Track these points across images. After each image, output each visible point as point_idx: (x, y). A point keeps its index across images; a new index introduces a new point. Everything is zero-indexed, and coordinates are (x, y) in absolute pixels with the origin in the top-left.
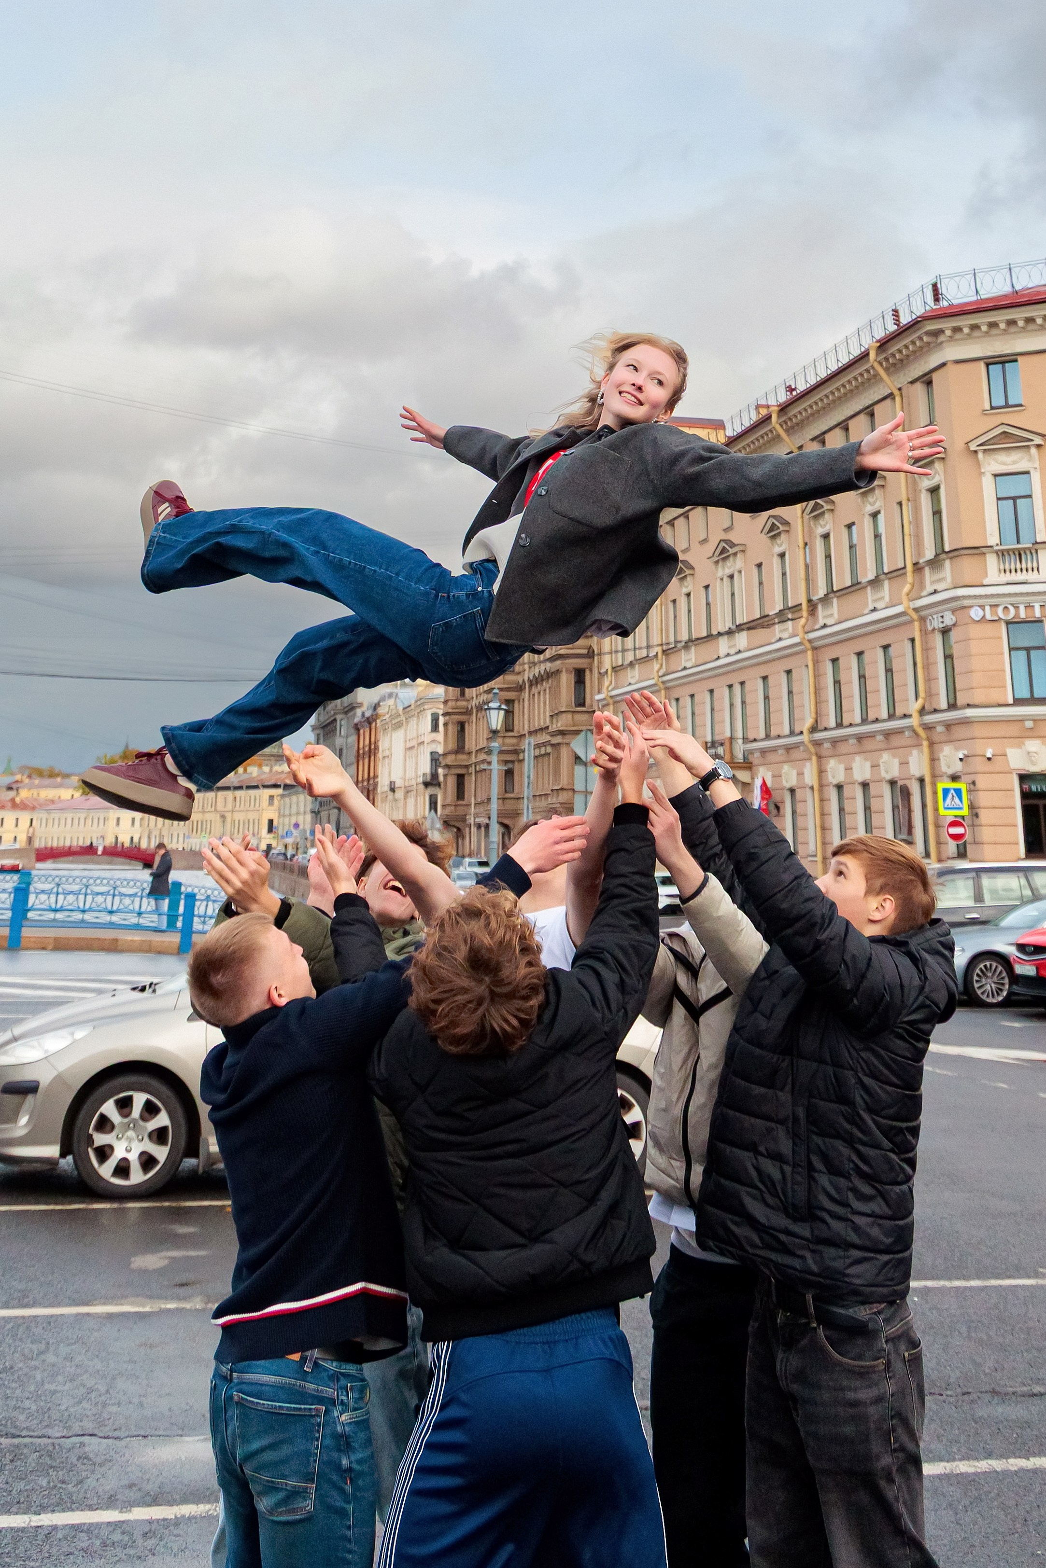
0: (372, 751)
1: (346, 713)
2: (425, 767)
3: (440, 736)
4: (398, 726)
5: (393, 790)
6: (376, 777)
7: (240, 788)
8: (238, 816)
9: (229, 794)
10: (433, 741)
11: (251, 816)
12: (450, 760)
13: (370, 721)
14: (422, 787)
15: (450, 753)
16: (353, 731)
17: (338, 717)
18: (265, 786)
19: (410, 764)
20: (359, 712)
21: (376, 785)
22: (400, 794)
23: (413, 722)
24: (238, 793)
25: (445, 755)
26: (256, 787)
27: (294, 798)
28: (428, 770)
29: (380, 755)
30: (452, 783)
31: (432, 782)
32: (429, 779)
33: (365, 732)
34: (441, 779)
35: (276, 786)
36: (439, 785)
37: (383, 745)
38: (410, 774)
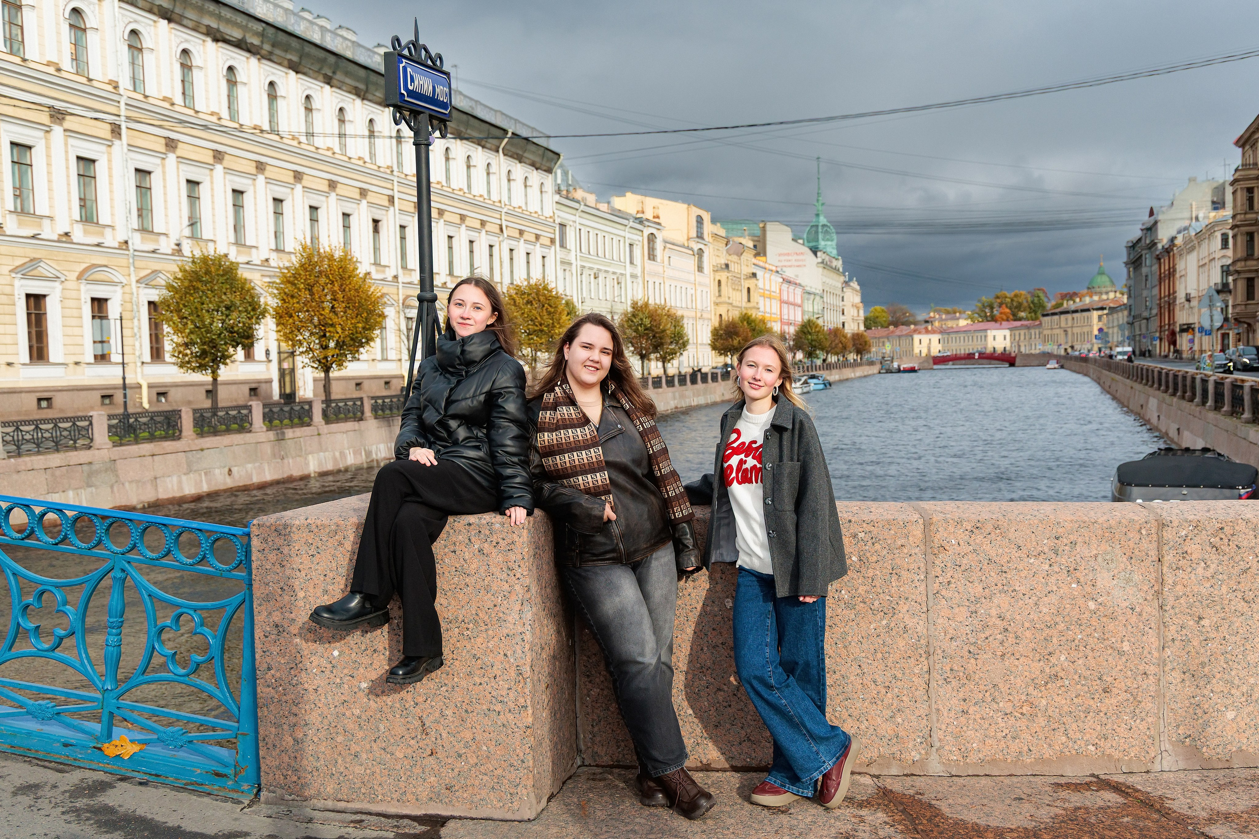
0: (1171, 273)
1: (1150, 248)
2: (1216, 277)
3: (1229, 252)
4: (1192, 249)
5: (1188, 300)
6: (1175, 292)
7: (1076, 311)
8: (1076, 330)
9: (1069, 316)
10: (1224, 257)
11: (1086, 329)
12: (1239, 266)
13: (1168, 251)
14: (1215, 294)
15: (1239, 260)
16: (1155, 261)
17: (1144, 252)
18: (1094, 309)
19: (1203, 278)
20: (1160, 246)
21: (1175, 298)
22: (1194, 303)
23: (1205, 244)
24: (1075, 315)
25: (1234, 263)
26: (1088, 310)
27: (1115, 316)
28: (1219, 280)
29: (1178, 275)
30: (1241, 286)
31: (1223, 289)
32: (1220, 287)
33: (1165, 261)
34: (1231, 286)
35: (1102, 309)
36: (1230, 292)
37: (1180, 266)
38: (1204, 286)
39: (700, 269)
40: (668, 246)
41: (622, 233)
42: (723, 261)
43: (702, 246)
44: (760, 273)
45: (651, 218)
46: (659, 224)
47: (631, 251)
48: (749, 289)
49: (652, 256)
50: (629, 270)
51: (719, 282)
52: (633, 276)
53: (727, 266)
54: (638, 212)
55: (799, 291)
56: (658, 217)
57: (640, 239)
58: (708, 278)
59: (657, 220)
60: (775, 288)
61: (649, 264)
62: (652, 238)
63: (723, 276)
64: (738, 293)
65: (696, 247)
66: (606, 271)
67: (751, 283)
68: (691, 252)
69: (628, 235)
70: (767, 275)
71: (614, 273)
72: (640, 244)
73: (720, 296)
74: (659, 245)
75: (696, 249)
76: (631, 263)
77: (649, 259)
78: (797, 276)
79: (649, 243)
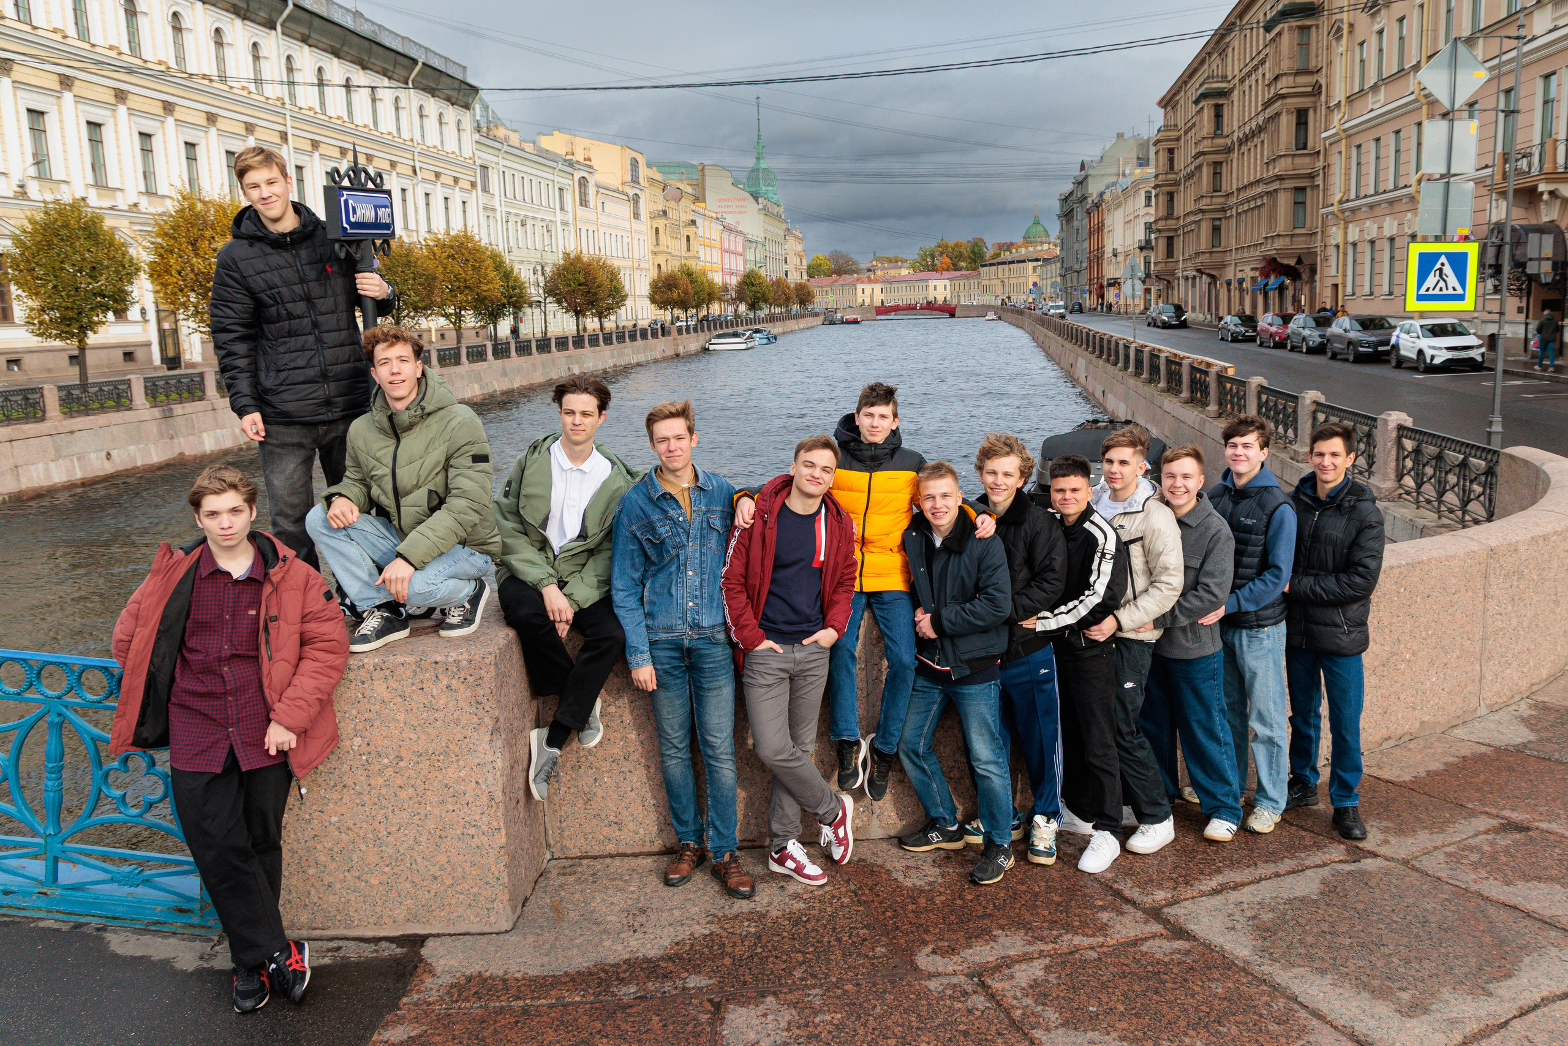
0: (1100, 228)
1: (1081, 202)
2: (1140, 234)
3: (1152, 210)
4: (1119, 206)
5: (1115, 255)
6: (1103, 247)
7: (1012, 262)
8: (1012, 281)
9: (1006, 267)
10: (1147, 214)
11: (1022, 280)
12: (1161, 225)
13: (1097, 206)
14: (1138, 250)
15: (1160, 219)
16: (1085, 215)
17: (1075, 206)
18: (1029, 261)
19: (1129, 233)
20: (1090, 200)
21: (1103, 252)
22: (1121, 258)
23: (1130, 201)
24: (1012, 266)
25: (1156, 221)
26: (1024, 261)
27: (1049, 267)
28: (1142, 237)
29: (1106, 230)
30: (1162, 244)
31: (1146, 246)
32: (1143, 244)
33: (1094, 215)
34: (1153, 243)
35: (1037, 260)
36: (1152, 248)
37: (1108, 222)
38: (1129, 242)
39: (636, 216)
40: (601, 190)
41: (551, 177)
42: (660, 208)
43: (638, 192)
44: (699, 222)
45: (582, 160)
46: (590, 167)
47: (561, 197)
48: (688, 238)
49: (584, 202)
50: (559, 217)
51: (657, 230)
52: (565, 223)
53: (665, 212)
54: (567, 154)
55: (740, 240)
56: (589, 160)
57: (571, 183)
58: (644, 226)
59: (588, 163)
60: (716, 235)
61: (581, 212)
62: (583, 183)
63: (661, 223)
64: (677, 242)
65: (631, 192)
66: (534, 218)
67: (690, 231)
68: (625, 198)
69: (557, 179)
70: (707, 223)
71: (543, 220)
72: (571, 188)
73: (658, 244)
74: (591, 190)
75: (631, 194)
76: (562, 209)
77: (581, 204)
78: (738, 223)
79: (580, 187)
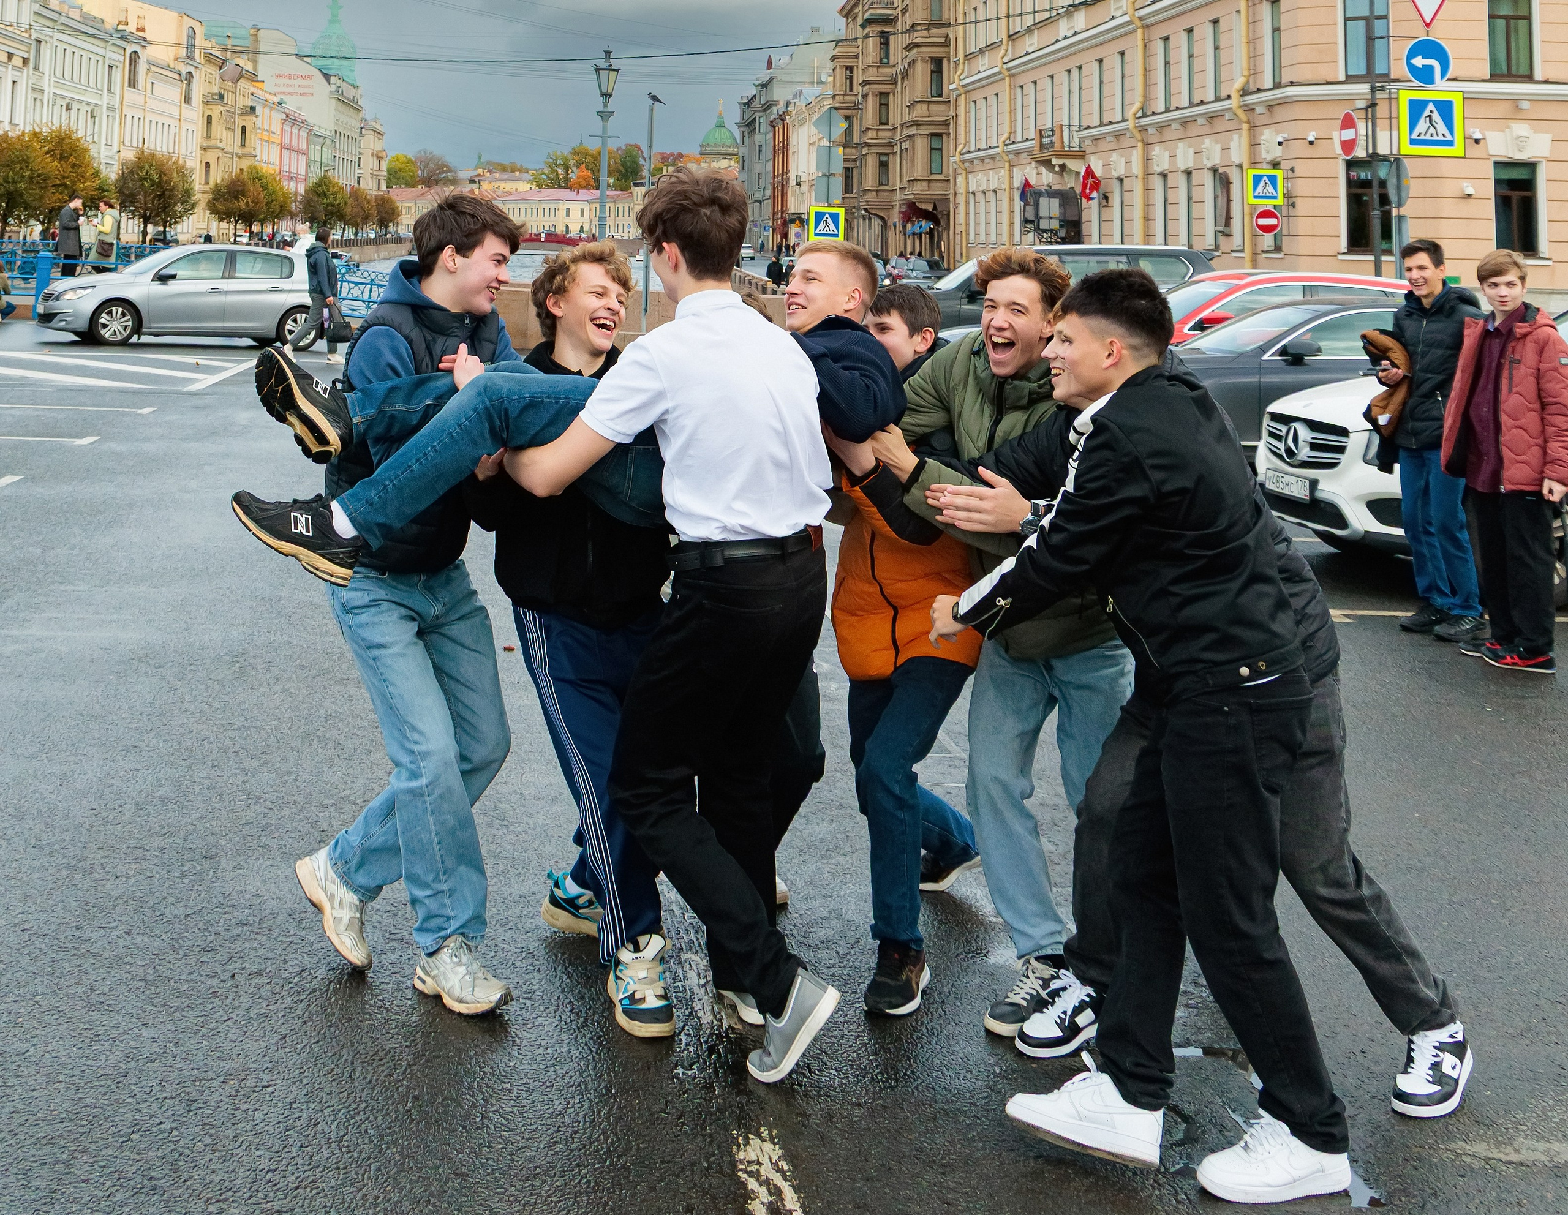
0: (785, 148)
1: (765, 111)
4: (803, 122)
5: (799, 184)
13: (782, 117)
16: (769, 127)
17: (758, 113)
20: (774, 110)
22: (804, 188)
33: (779, 130)
39: (187, 100)
40: (153, 68)
41: (101, 51)
42: (216, 90)
43: (192, 69)
44: (259, 110)
45: (134, 31)
46: (144, 39)
47: (110, 75)
48: (244, 129)
49: (133, 83)
50: (105, 100)
51: (209, 118)
52: (110, 108)
53: (221, 97)
54: (120, 23)
55: (304, 134)
56: (143, 30)
57: (122, 58)
58: (194, 114)
59: (141, 34)
60: (276, 127)
61: (129, 93)
62: (134, 58)
63: (216, 111)
64: (230, 134)
65: (184, 69)
66: (80, 101)
67: (249, 121)
68: (177, 77)
69: (109, 54)
70: (267, 111)
71: (88, 104)
72: (121, 65)
73: (208, 137)
74: (142, 67)
75: (184, 73)
76: (109, 90)
77: (130, 86)
78: (300, 108)
79: (130, 64)
